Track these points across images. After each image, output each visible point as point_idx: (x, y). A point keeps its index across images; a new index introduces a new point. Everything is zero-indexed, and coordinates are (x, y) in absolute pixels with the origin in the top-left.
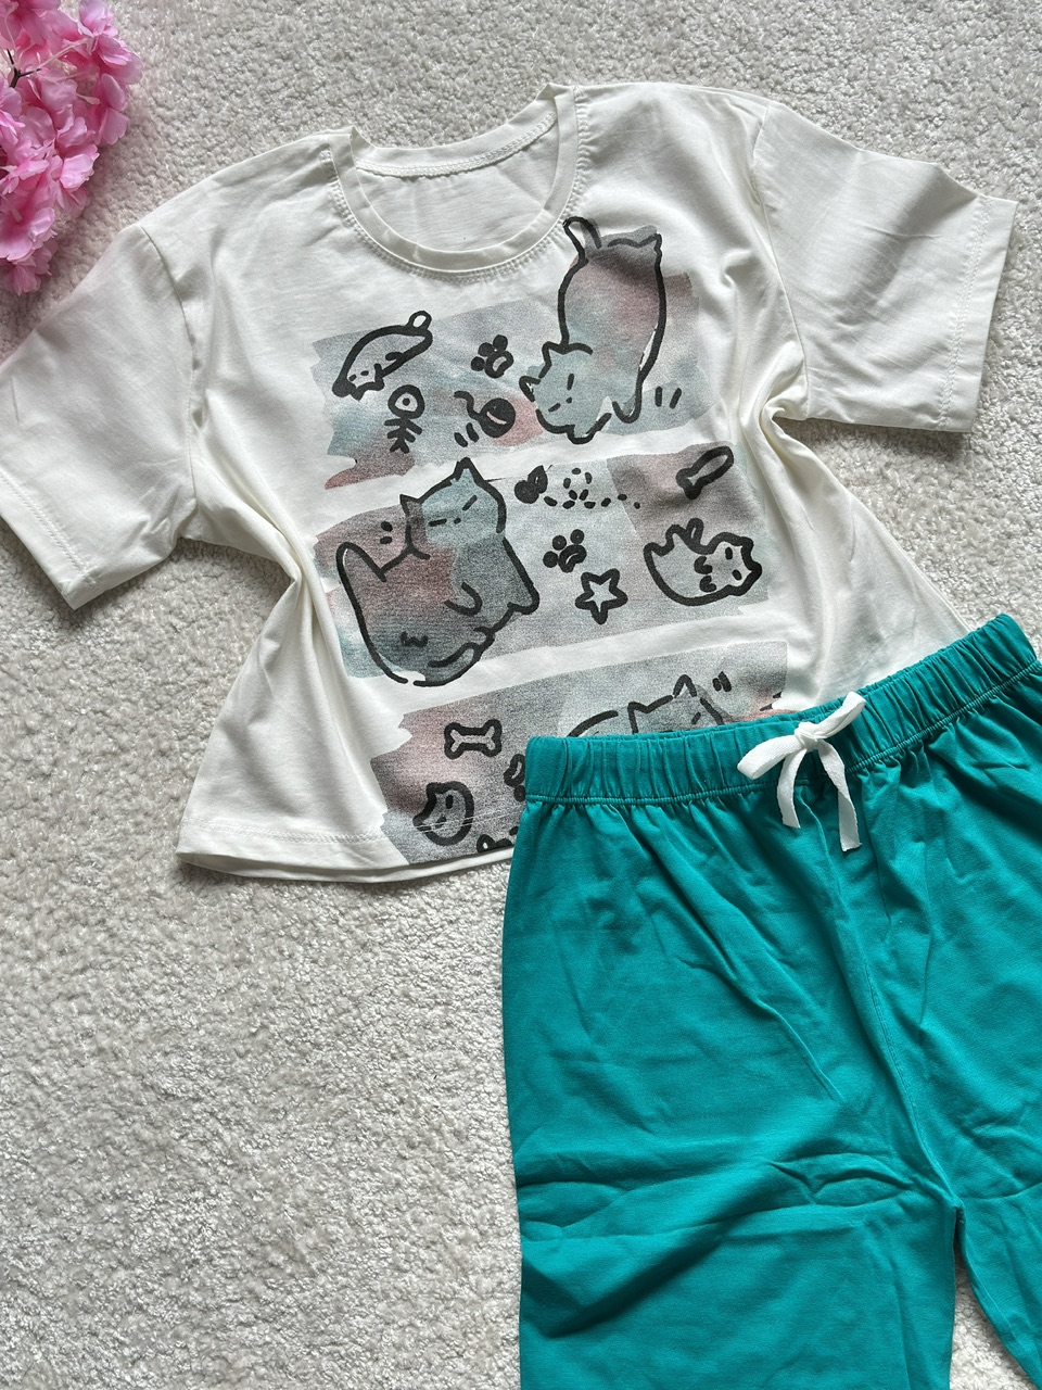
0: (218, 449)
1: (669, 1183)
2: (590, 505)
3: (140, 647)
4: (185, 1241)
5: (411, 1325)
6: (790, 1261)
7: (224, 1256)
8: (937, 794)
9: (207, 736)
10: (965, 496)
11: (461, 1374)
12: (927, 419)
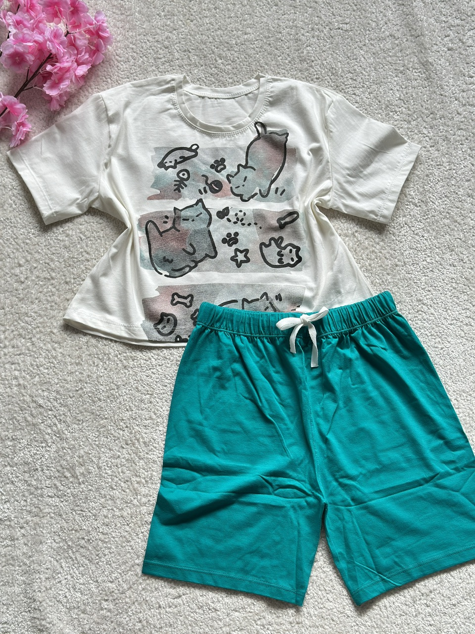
0: (111, 178)
1: (221, 476)
2: (243, 224)
3: (67, 243)
4: (35, 461)
5: (112, 509)
6: (259, 513)
7: (48, 470)
8: (351, 353)
9: (84, 280)
10: (382, 248)
11: (127, 532)
12: (373, 216)
